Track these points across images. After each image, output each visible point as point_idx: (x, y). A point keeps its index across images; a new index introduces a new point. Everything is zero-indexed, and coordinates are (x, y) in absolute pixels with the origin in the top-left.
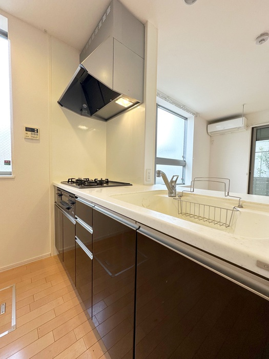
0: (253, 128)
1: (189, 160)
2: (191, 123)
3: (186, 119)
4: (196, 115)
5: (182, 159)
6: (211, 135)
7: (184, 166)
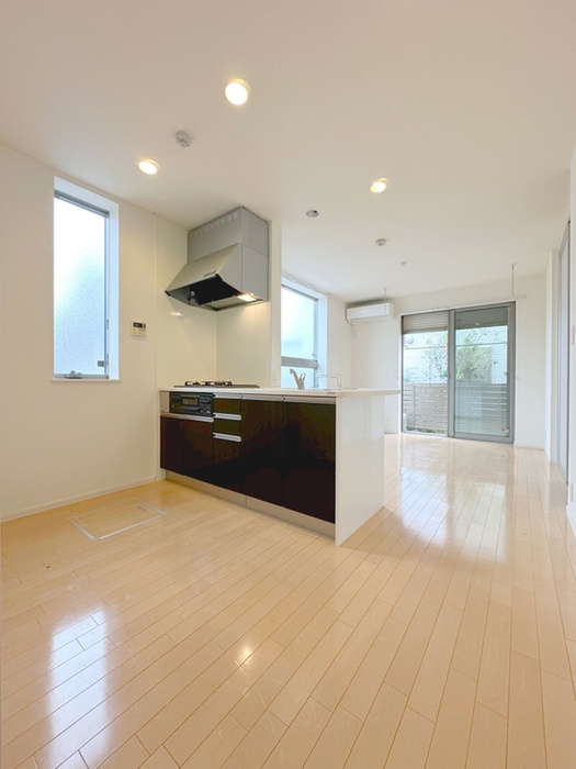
0: (402, 317)
1: (323, 360)
2: (323, 306)
3: (316, 300)
4: (329, 295)
5: (312, 358)
6: (351, 324)
7: (316, 368)
